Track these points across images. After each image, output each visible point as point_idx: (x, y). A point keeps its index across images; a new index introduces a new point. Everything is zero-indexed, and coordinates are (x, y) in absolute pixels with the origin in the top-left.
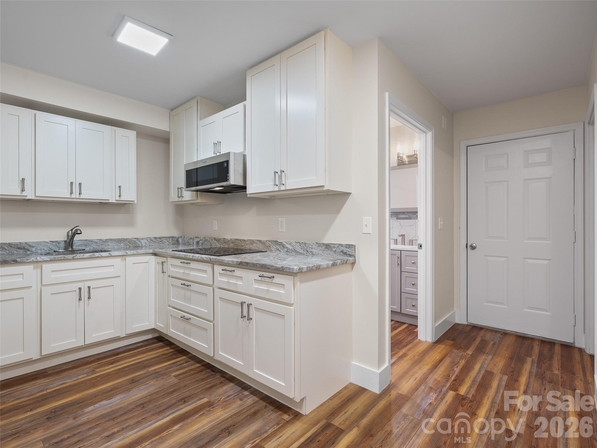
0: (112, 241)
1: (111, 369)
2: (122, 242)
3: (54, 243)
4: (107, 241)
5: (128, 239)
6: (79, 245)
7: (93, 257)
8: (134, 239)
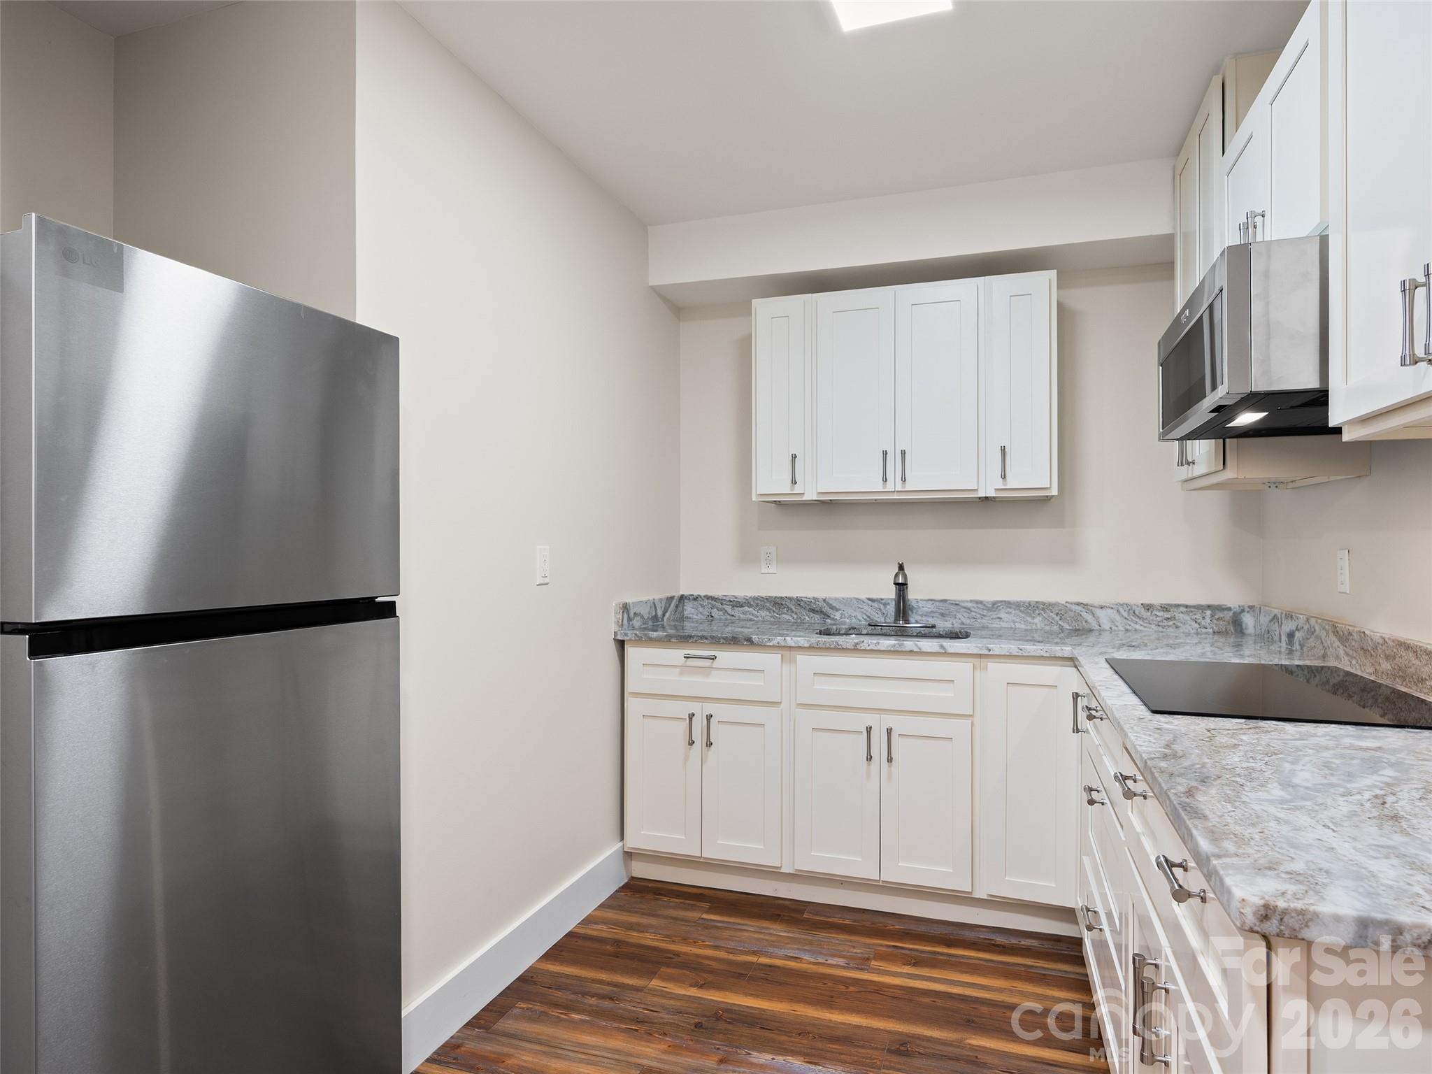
0: (1010, 608)
1: (887, 977)
2: (1037, 612)
3: (875, 605)
4: (995, 606)
5: (1057, 604)
6: (927, 612)
7: (900, 649)
8: (1075, 607)
